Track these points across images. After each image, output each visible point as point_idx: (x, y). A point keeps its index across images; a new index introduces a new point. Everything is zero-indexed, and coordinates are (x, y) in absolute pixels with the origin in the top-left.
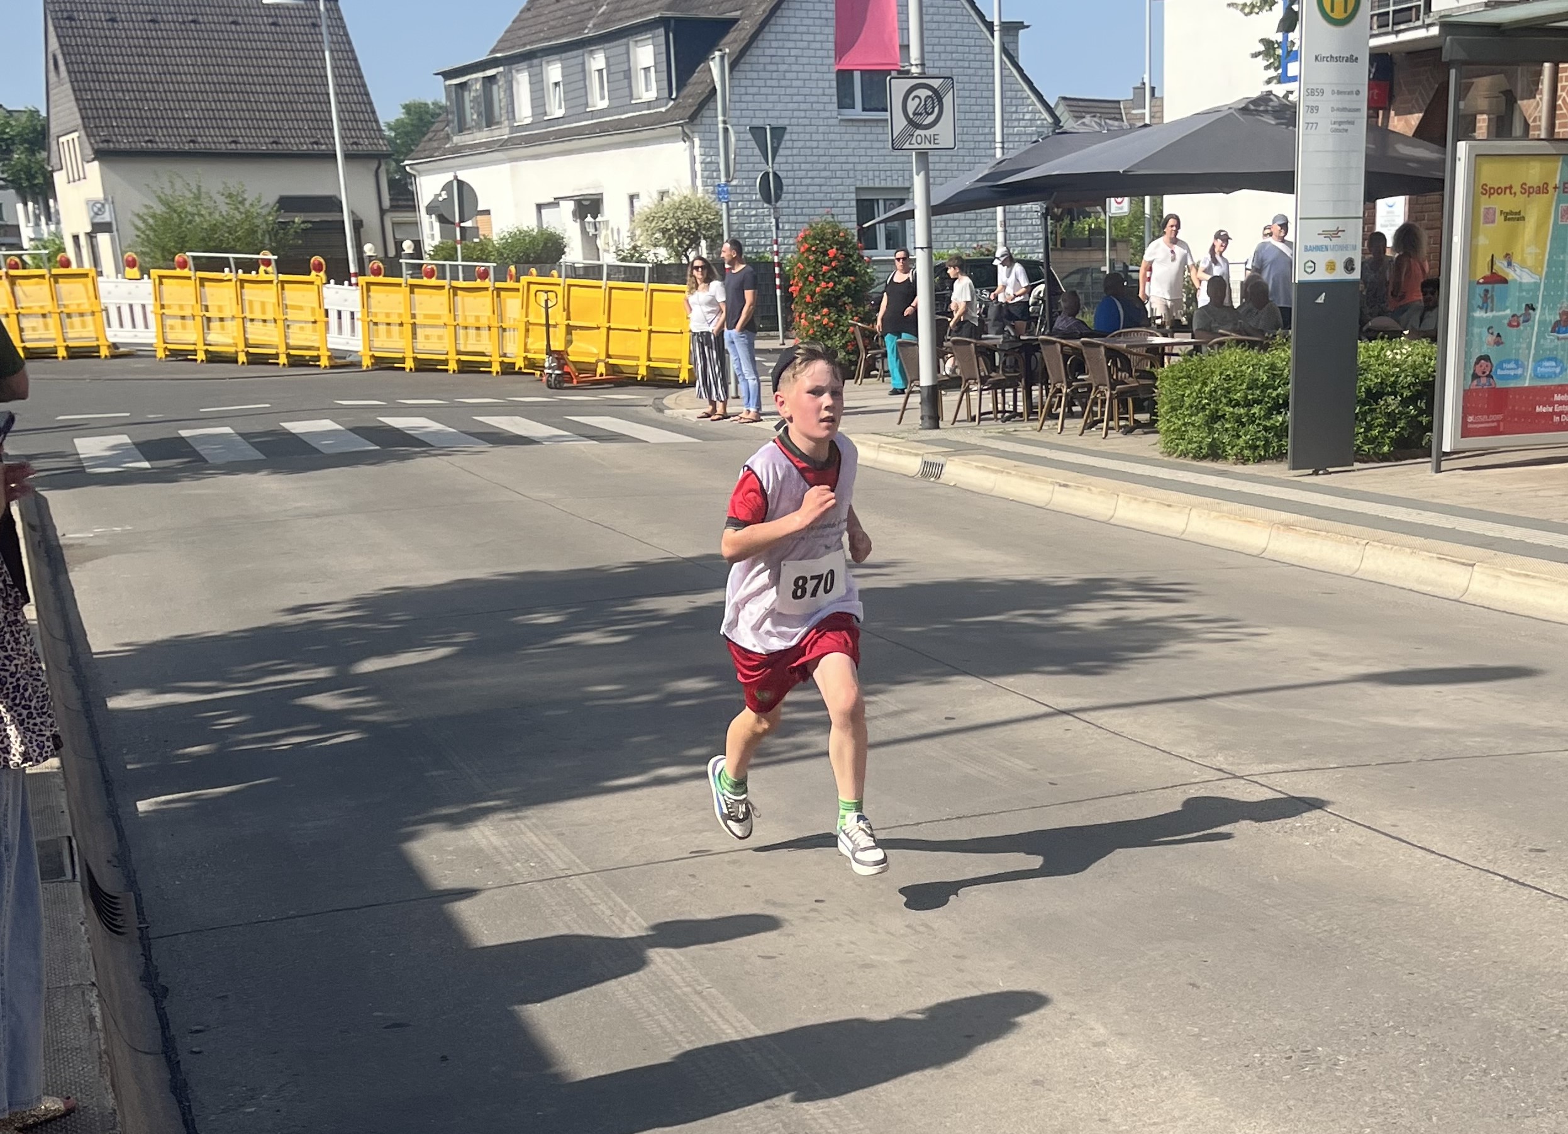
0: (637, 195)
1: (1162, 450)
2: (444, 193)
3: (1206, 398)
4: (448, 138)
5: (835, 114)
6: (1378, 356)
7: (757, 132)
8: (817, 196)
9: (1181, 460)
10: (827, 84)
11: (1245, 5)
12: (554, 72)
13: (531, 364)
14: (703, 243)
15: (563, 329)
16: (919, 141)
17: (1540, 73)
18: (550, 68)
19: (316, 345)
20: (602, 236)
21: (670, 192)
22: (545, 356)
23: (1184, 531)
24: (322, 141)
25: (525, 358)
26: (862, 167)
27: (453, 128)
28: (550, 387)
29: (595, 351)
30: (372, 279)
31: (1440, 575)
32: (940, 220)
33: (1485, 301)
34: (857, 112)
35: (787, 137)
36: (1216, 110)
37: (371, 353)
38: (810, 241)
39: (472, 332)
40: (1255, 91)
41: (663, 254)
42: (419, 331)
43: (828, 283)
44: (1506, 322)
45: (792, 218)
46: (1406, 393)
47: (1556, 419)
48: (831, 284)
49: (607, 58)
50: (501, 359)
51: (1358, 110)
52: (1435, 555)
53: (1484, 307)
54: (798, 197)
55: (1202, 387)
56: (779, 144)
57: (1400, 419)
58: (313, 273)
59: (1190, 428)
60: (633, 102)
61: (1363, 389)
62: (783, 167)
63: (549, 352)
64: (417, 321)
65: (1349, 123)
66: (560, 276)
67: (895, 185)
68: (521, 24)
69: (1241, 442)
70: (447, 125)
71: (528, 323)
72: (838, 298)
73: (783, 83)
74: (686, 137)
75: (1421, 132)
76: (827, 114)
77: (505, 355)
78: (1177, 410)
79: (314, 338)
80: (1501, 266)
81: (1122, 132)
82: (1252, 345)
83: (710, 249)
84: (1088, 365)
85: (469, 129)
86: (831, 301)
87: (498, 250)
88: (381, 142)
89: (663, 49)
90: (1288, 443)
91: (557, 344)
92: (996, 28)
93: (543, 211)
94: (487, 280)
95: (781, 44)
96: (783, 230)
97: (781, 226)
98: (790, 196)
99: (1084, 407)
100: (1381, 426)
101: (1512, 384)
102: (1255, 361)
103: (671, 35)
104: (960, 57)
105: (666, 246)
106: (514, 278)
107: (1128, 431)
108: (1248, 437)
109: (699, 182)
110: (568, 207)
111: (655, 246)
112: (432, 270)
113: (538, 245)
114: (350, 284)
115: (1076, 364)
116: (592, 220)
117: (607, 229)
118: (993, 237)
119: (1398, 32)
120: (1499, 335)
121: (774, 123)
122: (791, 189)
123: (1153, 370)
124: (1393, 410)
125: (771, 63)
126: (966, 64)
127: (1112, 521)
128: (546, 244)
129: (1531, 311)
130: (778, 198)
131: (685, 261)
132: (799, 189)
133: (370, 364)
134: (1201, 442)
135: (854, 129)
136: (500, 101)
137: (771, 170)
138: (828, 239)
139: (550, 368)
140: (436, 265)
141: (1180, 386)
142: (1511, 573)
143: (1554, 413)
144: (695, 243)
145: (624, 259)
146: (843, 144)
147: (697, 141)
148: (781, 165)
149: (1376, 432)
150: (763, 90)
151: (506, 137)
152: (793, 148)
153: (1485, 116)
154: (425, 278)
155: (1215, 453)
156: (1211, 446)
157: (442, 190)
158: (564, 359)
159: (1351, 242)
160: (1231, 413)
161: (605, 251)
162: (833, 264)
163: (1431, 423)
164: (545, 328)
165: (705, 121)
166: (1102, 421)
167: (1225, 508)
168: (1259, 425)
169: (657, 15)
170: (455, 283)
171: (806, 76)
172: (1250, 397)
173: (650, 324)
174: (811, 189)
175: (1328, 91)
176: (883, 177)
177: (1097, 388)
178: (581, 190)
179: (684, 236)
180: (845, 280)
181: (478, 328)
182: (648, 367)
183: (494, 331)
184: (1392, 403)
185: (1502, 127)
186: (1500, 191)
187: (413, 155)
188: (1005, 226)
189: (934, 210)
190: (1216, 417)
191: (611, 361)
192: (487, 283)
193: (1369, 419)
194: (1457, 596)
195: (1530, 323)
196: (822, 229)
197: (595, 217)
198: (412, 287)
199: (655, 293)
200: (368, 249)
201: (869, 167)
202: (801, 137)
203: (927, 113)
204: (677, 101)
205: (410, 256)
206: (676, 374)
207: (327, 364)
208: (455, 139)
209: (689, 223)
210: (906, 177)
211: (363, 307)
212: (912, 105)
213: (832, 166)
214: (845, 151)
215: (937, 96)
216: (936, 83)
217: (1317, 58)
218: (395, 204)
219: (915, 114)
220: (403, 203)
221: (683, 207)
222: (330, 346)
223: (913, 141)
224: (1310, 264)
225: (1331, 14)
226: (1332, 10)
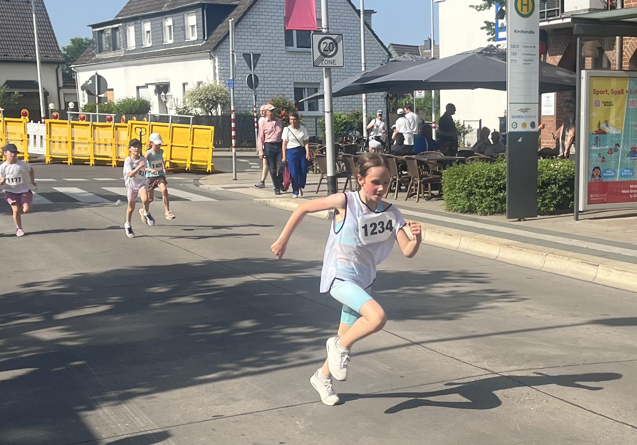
0: (187, 83)
1: (445, 208)
2: (90, 81)
3: (466, 185)
4: (94, 55)
5: (284, 49)
6: (547, 166)
7: (246, 56)
8: (275, 86)
9: (454, 213)
10: (280, 35)
11: (477, 6)
12: (147, 26)
14: (219, 106)
16: (326, 63)
17: (615, 40)
18: (145, 24)
19: (25, 152)
20: (169, 102)
21: (203, 83)
23: (458, 248)
26: (297, 73)
27: (96, 51)
30: (53, 120)
31: (583, 270)
32: (335, 99)
33: (597, 142)
34: (295, 48)
35: (261, 58)
36: (467, 53)
37: (50, 156)
39: (102, 147)
40: (485, 44)
41: (199, 110)
42: (75, 145)
44: (607, 151)
45: (263, 96)
46: (561, 183)
47: (631, 196)
49: (173, 21)
50: (117, 159)
51: (534, 55)
52: (579, 261)
53: (596, 144)
54: (266, 86)
55: (464, 180)
56: (257, 61)
57: (558, 195)
58: (23, 117)
59: (459, 198)
60: (186, 41)
61: (540, 182)
62: (259, 72)
64: (75, 141)
65: (531, 60)
66: (148, 121)
67: (313, 82)
68: (132, 4)
69: (483, 205)
70: (93, 50)
73: (259, 34)
74: (211, 57)
75: (561, 64)
76: (280, 49)
77: (119, 158)
78: (452, 190)
79: (23, 148)
80: (603, 126)
81: (422, 61)
82: (487, 160)
83: (223, 108)
84: (408, 168)
85: (104, 51)
87: (117, 108)
88: (60, 56)
89: (201, 17)
90: (506, 206)
92: (361, 13)
93: (140, 90)
94: (111, 122)
95: (258, 17)
96: (258, 101)
97: (257, 99)
98: (262, 86)
99: (407, 187)
100: (549, 198)
101: (610, 180)
102: (489, 168)
103: (205, 12)
104: (344, 24)
105: (201, 107)
106: (125, 121)
107: (429, 199)
108: (487, 203)
109: (217, 78)
110: (154, 87)
111: (195, 107)
112: (84, 117)
113: (137, 105)
114: (41, 123)
115: (403, 167)
116: (164, 94)
117: (172, 98)
118: (360, 106)
119: (549, 21)
120: (603, 158)
121: (255, 52)
122: (263, 82)
123: (441, 171)
124: (555, 191)
125: (253, 25)
126: (347, 28)
128: (141, 105)
129: (618, 147)
130: (256, 86)
131: (210, 114)
132: (266, 82)
133: (50, 161)
134: (464, 205)
135: (293, 56)
136: (120, 39)
137: (253, 73)
138: (281, 106)
140: (86, 114)
141: (454, 179)
142: (617, 270)
143: (630, 193)
144: (215, 106)
145: (180, 113)
146: (288, 62)
147: (217, 59)
148: (258, 71)
149: (547, 201)
150: (249, 37)
151: (122, 55)
152: (263, 63)
153: (590, 58)
154: (80, 121)
155: (471, 210)
156: (470, 207)
157: (90, 79)
159: (533, 114)
160: (478, 192)
161: (170, 109)
163: (573, 197)
165: (221, 50)
166: (416, 194)
167: (477, 236)
168: (491, 197)
169: (199, 2)
170: (94, 123)
171: (270, 31)
172: (487, 184)
173: (193, 144)
174: (272, 82)
175: (521, 46)
176: (307, 78)
177: (413, 179)
178: (159, 80)
179: (210, 103)
181: (106, 145)
182: (191, 164)
183: (114, 146)
184: (554, 188)
185: (598, 63)
186: (602, 92)
187: (76, 62)
188: (366, 102)
189: (334, 95)
190: (471, 193)
191: (173, 161)
193: (543, 195)
194: (591, 280)
195: (618, 152)
196: (278, 101)
197: (166, 93)
198: (72, 125)
199: (195, 129)
200: (51, 106)
201: (301, 73)
202: (268, 58)
203: (330, 50)
204: (207, 41)
205: (72, 110)
206: (205, 167)
207: (28, 161)
208: (97, 56)
209: (212, 97)
210: (318, 78)
211: (47, 134)
212: (323, 46)
213: (283, 72)
214: (289, 66)
215: (335, 43)
216: (334, 37)
217: (515, 31)
218: (65, 85)
219: (324, 50)
220: (70, 84)
221: (210, 89)
222: (29, 152)
223: (324, 63)
224: (515, 124)
225: (522, 12)
226: (522, 11)
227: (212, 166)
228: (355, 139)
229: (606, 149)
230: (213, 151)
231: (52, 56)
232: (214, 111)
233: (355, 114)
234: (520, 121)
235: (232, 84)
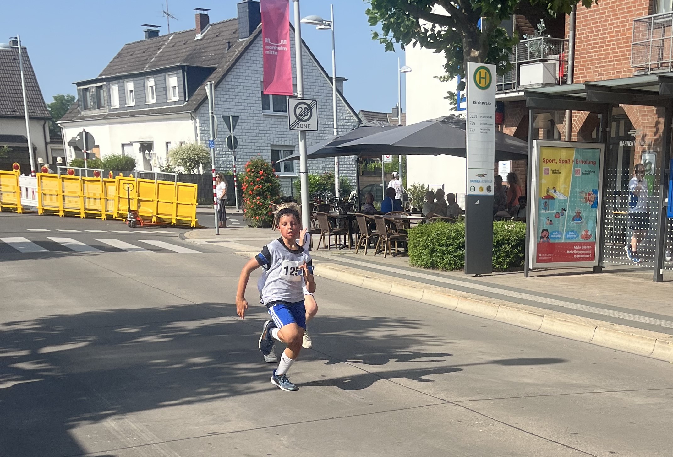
0: (170, 143)
1: (410, 264)
2: (78, 137)
3: (429, 242)
4: (79, 112)
5: (261, 112)
6: (501, 227)
7: (226, 118)
8: (253, 147)
9: (419, 268)
10: (257, 99)
11: (441, 77)
12: (130, 86)
13: (121, 216)
14: (201, 165)
15: (136, 201)
16: (302, 126)
17: (565, 113)
18: (128, 84)
19: (16, 203)
20: (153, 160)
21: (185, 143)
22: (128, 213)
23: (421, 299)
24: (17, 111)
25: (118, 213)
26: (274, 136)
27: (81, 108)
28: (130, 226)
29: (151, 211)
30: (43, 174)
31: (530, 320)
32: (309, 161)
33: (545, 207)
34: (271, 112)
35: (239, 121)
36: (431, 121)
37: (43, 208)
38: (251, 167)
39: (92, 200)
40: (448, 114)
41: (182, 169)
42: (66, 198)
43: (259, 186)
44: (554, 215)
45: (242, 157)
46: (513, 243)
47: (575, 256)
48: (261, 186)
49: (155, 82)
50: (106, 213)
51: (491, 125)
52: (527, 312)
53: (545, 209)
54: (244, 147)
55: (427, 238)
56: (236, 124)
57: (511, 254)
58: (14, 170)
59: (422, 255)
60: (168, 101)
61: (495, 241)
63: (130, 211)
64: (65, 194)
65: (488, 130)
66: (134, 177)
67: (288, 144)
68: (115, 64)
69: (444, 261)
70: (79, 107)
71: (119, 197)
72: (264, 192)
73: (237, 97)
74: (192, 118)
75: (516, 134)
76: (257, 112)
77: (108, 211)
78: (417, 247)
79: (15, 199)
80: (551, 192)
81: (389, 128)
82: (448, 221)
83: (204, 168)
84: (377, 226)
85: (89, 109)
86: (260, 194)
87: (103, 164)
88: (46, 112)
89: (182, 79)
90: (465, 263)
91: (133, 207)
92: (334, 80)
93: (125, 147)
94: (99, 177)
95: (236, 80)
96: (238, 161)
97: (237, 160)
98: (241, 147)
99: (376, 244)
100: (503, 257)
101: (557, 241)
102: (450, 228)
103: (185, 73)
104: (317, 91)
105: (184, 166)
106: (112, 177)
107: (395, 255)
108: (447, 259)
109: (199, 138)
110: (138, 146)
111: (178, 166)
112: (72, 171)
113: (123, 162)
114: (32, 176)
115: (372, 226)
116: (148, 153)
117: (156, 157)
118: (333, 169)
119: (506, 93)
120: (551, 221)
121: (233, 114)
122: (241, 144)
123: (406, 229)
124: (508, 251)
125: (232, 88)
126: (320, 94)
127: (389, 293)
128: (126, 162)
129: (564, 211)
130: (235, 147)
131: (192, 173)
132: (245, 144)
133: (42, 213)
134: (427, 261)
135: (269, 119)
136: (104, 97)
137: (232, 135)
138: (259, 167)
139: (130, 218)
140: (74, 169)
141: (418, 237)
142: (559, 320)
143: (574, 254)
144: (197, 164)
145: (163, 171)
146: (264, 125)
147: (198, 120)
148: (237, 133)
149: (501, 260)
150: (228, 100)
151: (107, 113)
152: (242, 126)
153: (542, 130)
154: (69, 175)
155: (433, 266)
156: (432, 263)
157: (78, 135)
158: (136, 214)
159: (489, 179)
160: (440, 249)
161: (154, 166)
162: (262, 178)
163: (524, 256)
164: (127, 200)
165: (202, 112)
166: (384, 250)
167: (437, 289)
168: (452, 255)
169: (179, 64)
170: (84, 178)
171: (248, 95)
172: (448, 243)
173: (177, 200)
174: (250, 144)
175: (479, 116)
176: (283, 140)
177: (381, 236)
178: (143, 139)
179: (192, 162)
180: (267, 185)
181: (95, 199)
182: (176, 219)
183: (103, 200)
184: (508, 247)
185: (549, 135)
186: (550, 161)
187: (62, 119)
188: (338, 164)
189: (309, 157)
190: (433, 251)
191: (159, 216)
192: (99, 178)
193: (498, 254)
194: (537, 329)
195: (564, 216)
196: (257, 162)
197: (150, 151)
198: (63, 179)
199: (179, 187)
200: (40, 160)
201: (277, 136)
202: (246, 121)
203: (305, 115)
204: (188, 102)
205: (61, 164)
206: (190, 223)
207: (21, 212)
208: (83, 113)
209: (194, 156)
210: (294, 141)
211: (39, 186)
212: (298, 111)
213: (260, 135)
214: (266, 129)
215: (309, 108)
216: (309, 102)
217: (474, 102)
218: (52, 140)
219: (300, 115)
220: (57, 140)
221: (192, 149)
222: (22, 204)
223: (299, 126)
224: (473, 188)
225: (480, 85)
226: (480, 83)
228: (328, 199)
229: (553, 213)
230: (197, 208)
231: (39, 112)
232: (196, 170)
233: (328, 176)
234: (477, 185)
235: (211, 144)
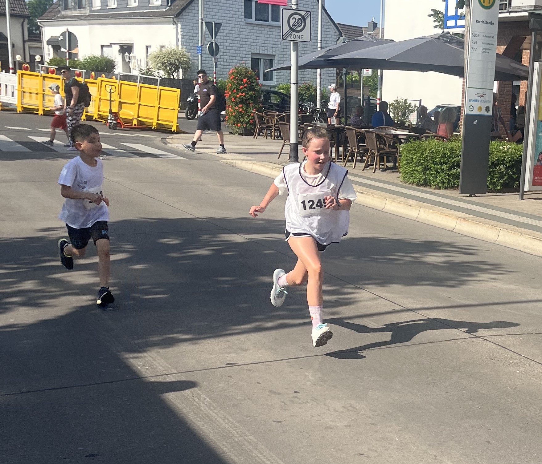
0: (150, 46)
1: (402, 181)
2: (61, 37)
3: (423, 160)
4: (59, 12)
5: (243, 20)
6: (496, 148)
7: (208, 24)
8: (234, 55)
9: (410, 186)
10: (240, 7)
13: (101, 117)
14: (181, 70)
15: (118, 103)
16: (295, 37)
20: (133, 63)
21: (166, 47)
22: (109, 114)
23: (417, 218)
25: (98, 114)
26: (255, 44)
27: (62, 8)
28: (110, 128)
29: (132, 113)
30: (24, 72)
31: (534, 246)
34: (253, 20)
35: (222, 28)
36: (425, 38)
37: (22, 105)
38: (235, 74)
41: (162, 73)
42: (46, 98)
43: (242, 93)
45: (224, 63)
46: (508, 165)
48: (244, 94)
51: (493, 45)
52: (531, 237)
54: (225, 54)
55: (421, 155)
56: (218, 30)
57: (505, 175)
59: (415, 172)
60: (150, 5)
61: (490, 162)
62: (219, 40)
63: (111, 112)
64: (45, 93)
65: (489, 49)
66: (117, 79)
67: (269, 53)
69: (438, 180)
70: (59, 6)
71: (100, 99)
72: (246, 100)
73: (220, 4)
74: (174, 23)
75: (505, 54)
76: (239, 20)
77: (88, 112)
78: (409, 164)
81: (382, 42)
83: (184, 73)
84: (366, 140)
85: (70, 9)
86: (243, 101)
87: (83, 64)
88: (25, 10)
90: (459, 182)
91: (114, 109)
93: (104, 49)
94: (80, 77)
96: (218, 68)
97: (217, 66)
98: (222, 54)
100: (497, 177)
102: (444, 146)
105: (164, 70)
106: (94, 78)
107: (384, 170)
108: (441, 178)
109: (180, 43)
110: (118, 47)
111: (158, 69)
112: (54, 70)
113: (103, 63)
114: (11, 73)
115: (362, 139)
116: (128, 55)
117: (135, 59)
118: (315, 80)
121: (216, 21)
122: (222, 50)
124: (503, 172)
127: (383, 210)
128: (106, 63)
130: (217, 54)
131: (172, 77)
132: (226, 51)
133: (21, 110)
134: (420, 178)
135: (251, 28)
137: (214, 41)
138: (243, 75)
139: (111, 120)
141: (411, 154)
144: (177, 69)
145: (143, 74)
146: (246, 33)
147: (179, 25)
148: (219, 39)
149: (495, 180)
150: (211, 7)
151: (87, 14)
152: (224, 33)
154: (50, 74)
155: (426, 183)
156: (425, 180)
157: (61, 35)
158: (117, 116)
159: (488, 99)
160: (434, 167)
161: (133, 69)
162: (245, 85)
163: (519, 178)
164: (109, 102)
165: (184, 17)
166: (373, 165)
167: (435, 209)
168: (445, 173)
173: (159, 104)
174: (231, 51)
175: (481, 36)
176: (263, 49)
177: (371, 151)
178: (123, 41)
179: (172, 66)
180: (250, 93)
182: (157, 123)
184: (503, 168)
187: (41, 17)
188: (321, 76)
190: (427, 169)
191: (140, 119)
193: (492, 174)
196: (241, 70)
197: (129, 54)
198: (44, 78)
199: (162, 91)
200: (18, 58)
201: (258, 44)
202: (228, 28)
203: (298, 25)
204: (171, 7)
205: (39, 63)
206: (171, 127)
208: (63, 13)
209: (175, 61)
210: (274, 50)
211: (19, 84)
212: (292, 22)
213: (241, 43)
214: (247, 37)
215: (303, 19)
216: (303, 13)
217: (477, 21)
218: (30, 38)
219: (293, 25)
220: (36, 39)
221: (172, 53)
223: (292, 37)
224: (471, 107)
225: (484, 4)
226: (484, 2)
227: (177, 126)
228: (310, 109)
230: (179, 112)
232: (176, 74)
233: (306, 86)
234: (476, 105)
